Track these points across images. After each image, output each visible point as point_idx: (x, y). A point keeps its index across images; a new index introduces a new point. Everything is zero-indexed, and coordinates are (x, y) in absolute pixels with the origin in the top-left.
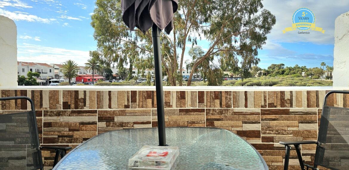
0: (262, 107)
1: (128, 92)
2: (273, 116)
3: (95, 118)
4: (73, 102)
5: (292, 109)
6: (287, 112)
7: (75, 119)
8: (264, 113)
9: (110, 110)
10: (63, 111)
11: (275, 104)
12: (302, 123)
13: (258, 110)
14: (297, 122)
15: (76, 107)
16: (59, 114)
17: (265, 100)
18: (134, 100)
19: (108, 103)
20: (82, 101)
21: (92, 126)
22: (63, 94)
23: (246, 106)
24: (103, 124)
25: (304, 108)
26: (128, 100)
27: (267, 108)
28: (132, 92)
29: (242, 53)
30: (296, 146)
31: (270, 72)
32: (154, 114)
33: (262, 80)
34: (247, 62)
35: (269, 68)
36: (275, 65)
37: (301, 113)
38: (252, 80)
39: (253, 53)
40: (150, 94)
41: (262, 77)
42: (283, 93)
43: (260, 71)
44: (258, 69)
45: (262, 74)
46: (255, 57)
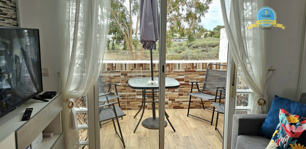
0: (185, 69)
1: (133, 64)
2: (189, 73)
3: (120, 74)
4: (111, 68)
5: (196, 70)
6: (195, 71)
7: (112, 75)
8: (186, 71)
9: (126, 71)
10: (107, 72)
11: (190, 68)
12: (200, 75)
13: (184, 70)
14: (198, 75)
15: (112, 70)
16: (105, 73)
17: (186, 67)
18: (135, 67)
19: (125, 68)
20: (115, 67)
21: (119, 77)
22: (107, 65)
23: (179, 69)
24: (123, 77)
25: (201, 70)
26: (133, 67)
27: (187, 70)
28: (134, 64)
29: (188, 20)
30: (196, 83)
31: (215, 34)
32: (143, 73)
33: (207, 42)
34: (192, 28)
35: (214, 29)
36: (220, 26)
37: (200, 72)
38: (197, 42)
39: (197, 21)
40: (141, 65)
41: (207, 38)
42: (193, 64)
43: (206, 32)
44: (204, 30)
45: (208, 35)
46: (199, 24)
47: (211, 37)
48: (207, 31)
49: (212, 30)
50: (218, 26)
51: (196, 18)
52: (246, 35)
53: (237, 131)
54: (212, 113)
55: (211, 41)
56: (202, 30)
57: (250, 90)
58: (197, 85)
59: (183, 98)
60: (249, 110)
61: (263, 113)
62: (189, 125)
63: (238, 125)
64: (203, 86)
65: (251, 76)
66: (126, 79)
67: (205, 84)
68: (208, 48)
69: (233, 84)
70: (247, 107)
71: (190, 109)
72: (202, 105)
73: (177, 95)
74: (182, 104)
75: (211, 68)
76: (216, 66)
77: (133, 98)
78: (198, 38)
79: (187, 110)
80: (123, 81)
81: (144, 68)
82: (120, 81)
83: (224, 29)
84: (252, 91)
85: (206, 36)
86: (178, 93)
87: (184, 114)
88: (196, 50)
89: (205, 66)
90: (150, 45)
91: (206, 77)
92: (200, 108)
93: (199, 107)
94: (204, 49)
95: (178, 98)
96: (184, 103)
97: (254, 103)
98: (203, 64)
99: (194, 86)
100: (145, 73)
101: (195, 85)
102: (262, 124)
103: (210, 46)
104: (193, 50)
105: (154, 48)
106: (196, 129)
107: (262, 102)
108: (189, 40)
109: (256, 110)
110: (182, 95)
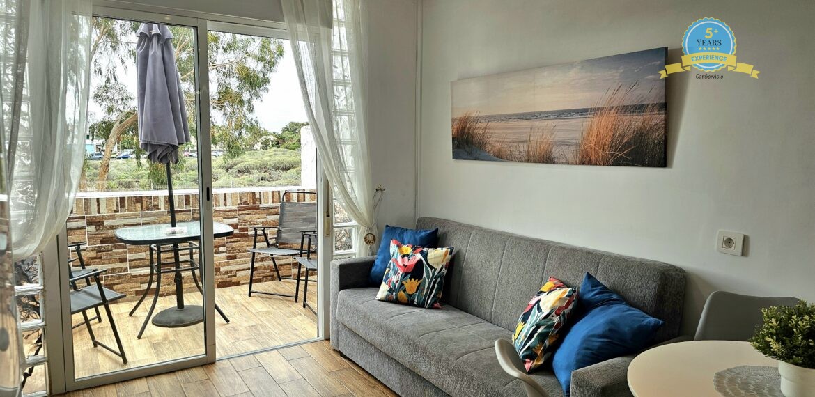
0: (238, 205)
1: (116, 198)
2: (246, 212)
3: (84, 223)
5: (261, 206)
6: (258, 208)
8: (239, 209)
9: (99, 215)
11: (248, 203)
12: (269, 215)
13: (235, 207)
14: (265, 214)
17: (240, 200)
18: (123, 205)
19: (96, 209)
21: (81, 231)
23: (226, 205)
24: (93, 228)
25: (270, 204)
26: (117, 205)
27: (242, 206)
28: (120, 198)
29: (222, 107)
30: (263, 231)
31: (287, 139)
32: (143, 217)
33: (269, 158)
34: (233, 125)
35: (283, 130)
36: (297, 124)
37: (268, 208)
38: (247, 159)
39: (244, 109)
40: (139, 200)
41: (269, 150)
42: (254, 193)
43: (265, 137)
44: (261, 132)
45: (271, 143)
46: (250, 116)
47: (279, 148)
48: (266, 133)
49: (280, 133)
50: (292, 123)
51: (241, 103)
52: (341, 137)
53: (338, 284)
54: (296, 286)
55: (278, 158)
56: (256, 131)
57: (354, 222)
58: (265, 235)
59: (237, 263)
60: (354, 254)
61: (373, 254)
62: (256, 309)
63: (337, 276)
64: (276, 236)
65: (353, 200)
66: (102, 234)
67: (279, 231)
68: (273, 172)
69: (328, 214)
70: (352, 250)
71: (253, 285)
72: (276, 273)
73: (224, 259)
74: (235, 276)
75: (289, 200)
76: (298, 197)
77: (121, 275)
78: (247, 150)
79: (247, 287)
80: (93, 238)
81: (145, 206)
82: (85, 238)
83: (309, 127)
84: (356, 224)
85: (265, 146)
86: (225, 255)
87: (242, 293)
88: (246, 177)
89: (276, 197)
90: (166, 155)
91: (281, 218)
92: (272, 280)
93: (269, 278)
94: (263, 174)
95: (228, 264)
96: (239, 274)
97: (360, 242)
98: (273, 192)
99: (258, 238)
100: (149, 217)
101: (261, 235)
102: (371, 269)
103: (277, 168)
104: (238, 177)
105: (174, 160)
106: (268, 312)
107: (370, 238)
108: (229, 152)
109: (363, 251)
110: (234, 257)
